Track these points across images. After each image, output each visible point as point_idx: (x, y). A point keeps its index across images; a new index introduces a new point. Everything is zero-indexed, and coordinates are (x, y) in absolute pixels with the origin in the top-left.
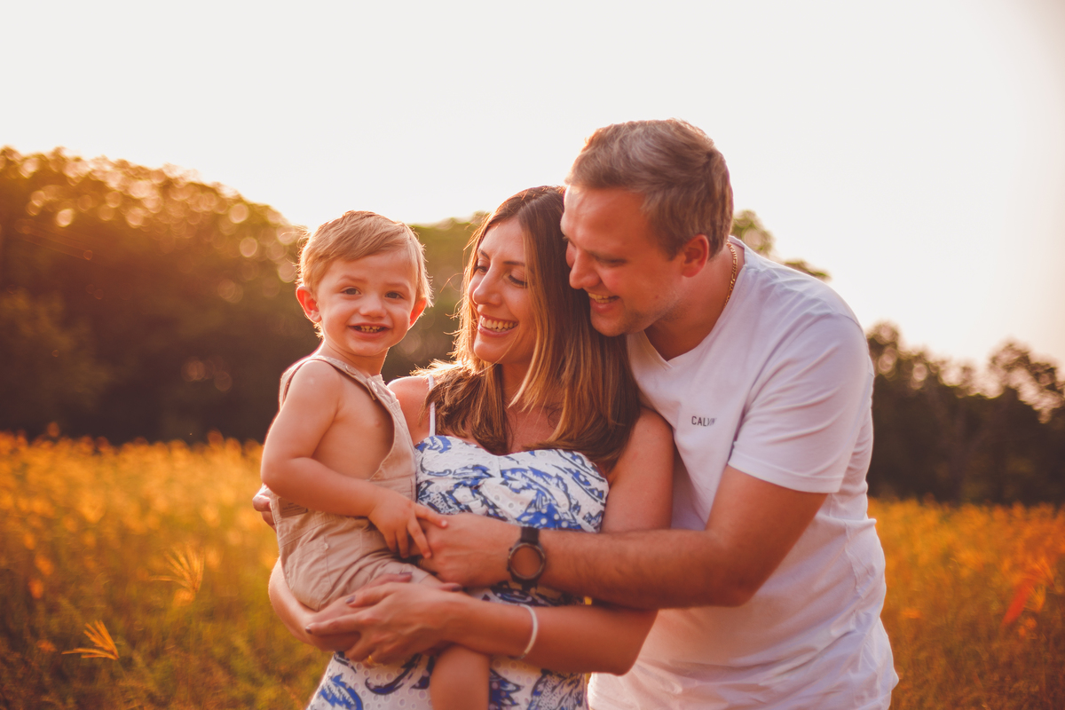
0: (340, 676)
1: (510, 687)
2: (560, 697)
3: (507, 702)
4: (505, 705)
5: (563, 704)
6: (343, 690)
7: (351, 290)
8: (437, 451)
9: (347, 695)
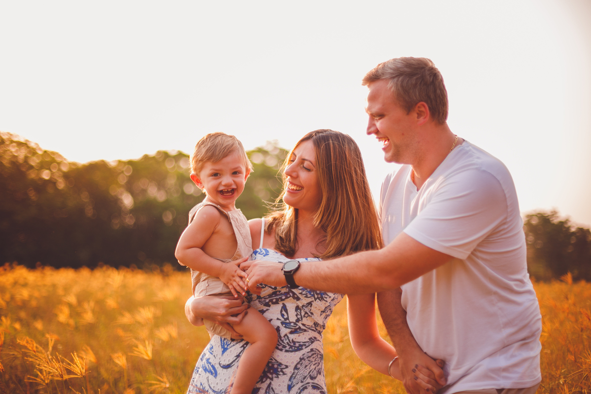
0: (209, 359)
1: (283, 367)
2: (309, 370)
3: (281, 373)
4: (280, 375)
5: (311, 373)
6: (210, 366)
7: (216, 175)
8: (262, 255)
9: (211, 369)
